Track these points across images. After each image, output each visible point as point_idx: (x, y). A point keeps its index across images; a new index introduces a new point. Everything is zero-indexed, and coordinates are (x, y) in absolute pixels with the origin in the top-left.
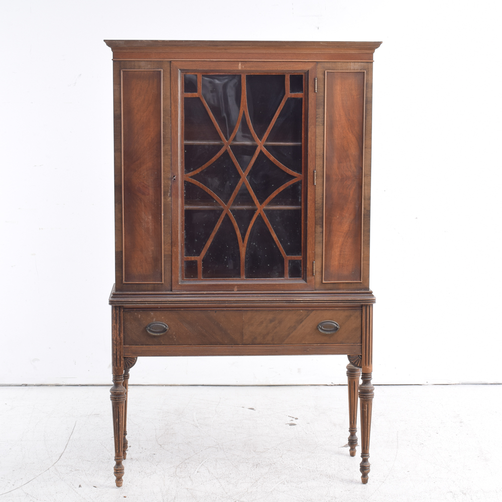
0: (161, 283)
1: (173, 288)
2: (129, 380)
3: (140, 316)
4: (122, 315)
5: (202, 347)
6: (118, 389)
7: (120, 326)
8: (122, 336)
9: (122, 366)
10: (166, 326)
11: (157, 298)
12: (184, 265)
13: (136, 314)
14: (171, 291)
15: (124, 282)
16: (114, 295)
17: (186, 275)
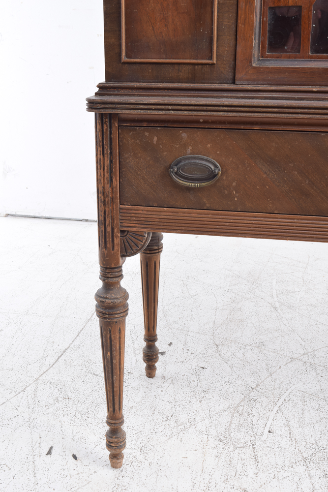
0: (210, 62)
1: (238, 76)
2: (162, 255)
3: (155, 139)
4: (115, 135)
5: (298, 221)
6: (109, 296)
7: (111, 161)
8: (116, 183)
9: (116, 248)
10: (216, 166)
11: (199, 99)
12: (268, 18)
13: (147, 134)
14: (234, 83)
15: (124, 58)
16: (103, 89)
17: (270, 44)
